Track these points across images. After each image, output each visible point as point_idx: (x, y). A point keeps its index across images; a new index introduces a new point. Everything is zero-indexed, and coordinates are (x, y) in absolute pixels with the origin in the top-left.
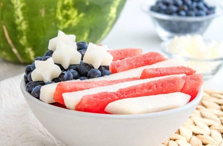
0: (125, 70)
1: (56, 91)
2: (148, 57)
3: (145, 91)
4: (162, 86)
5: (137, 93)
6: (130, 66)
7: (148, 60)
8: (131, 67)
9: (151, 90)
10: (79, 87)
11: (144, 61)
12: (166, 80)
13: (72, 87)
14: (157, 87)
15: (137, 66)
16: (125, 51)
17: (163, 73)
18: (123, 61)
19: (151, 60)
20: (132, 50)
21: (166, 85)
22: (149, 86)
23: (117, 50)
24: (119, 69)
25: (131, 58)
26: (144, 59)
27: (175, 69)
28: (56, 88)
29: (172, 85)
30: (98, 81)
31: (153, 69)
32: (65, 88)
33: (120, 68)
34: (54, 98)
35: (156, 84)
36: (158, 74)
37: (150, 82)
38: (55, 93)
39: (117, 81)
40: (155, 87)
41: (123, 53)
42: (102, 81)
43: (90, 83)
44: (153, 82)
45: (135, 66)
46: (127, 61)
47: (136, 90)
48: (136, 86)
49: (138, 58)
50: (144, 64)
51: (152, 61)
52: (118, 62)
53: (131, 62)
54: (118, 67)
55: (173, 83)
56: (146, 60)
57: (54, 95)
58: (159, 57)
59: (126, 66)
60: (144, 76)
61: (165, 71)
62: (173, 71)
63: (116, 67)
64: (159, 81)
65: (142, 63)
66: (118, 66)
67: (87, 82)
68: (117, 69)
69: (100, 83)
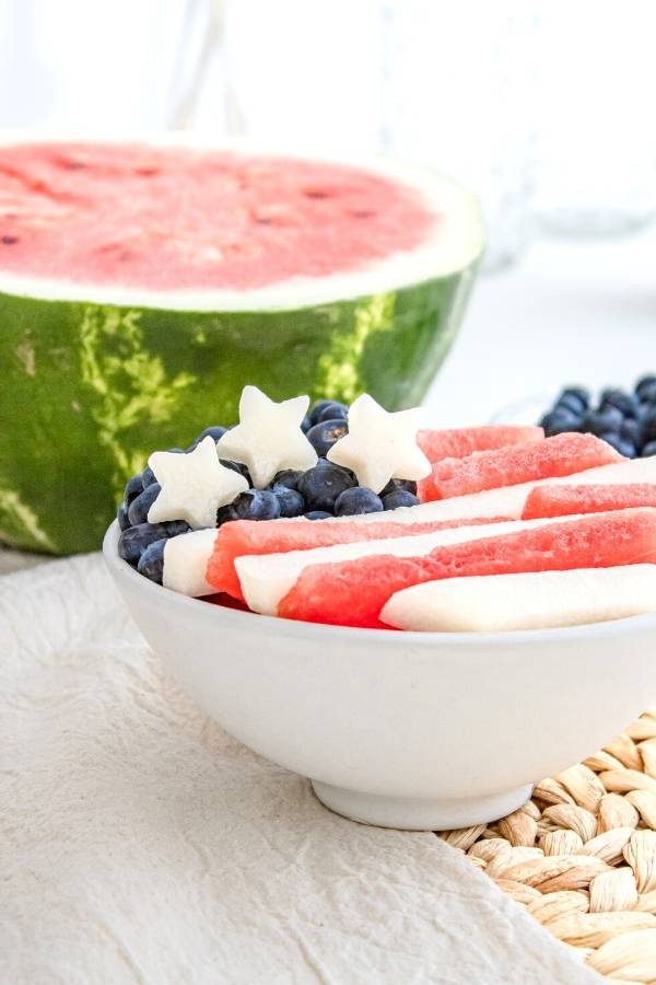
0: (468, 489)
1: (216, 550)
2: (555, 449)
3: (529, 554)
4: (589, 539)
5: (499, 562)
6: (490, 477)
7: (555, 458)
8: (492, 482)
9: (548, 554)
10: (296, 537)
11: (541, 464)
12: (605, 522)
13: (269, 536)
14: (570, 543)
15: (514, 480)
16: (478, 434)
17: (599, 501)
18: (466, 463)
19: (564, 460)
20: (504, 431)
21: (603, 537)
22: (544, 542)
23: (450, 431)
24: (447, 486)
25: (495, 453)
26: (537, 458)
27: (645, 491)
28: (216, 542)
29: (627, 537)
30: (367, 525)
31: (566, 488)
32: (247, 542)
33: (451, 482)
34: (208, 577)
35: (570, 534)
36: (582, 504)
37: (550, 526)
38: (212, 557)
39: (435, 525)
40: (562, 542)
41: (471, 439)
42: (381, 524)
43: (336, 527)
44: (559, 527)
45: (505, 481)
46: (480, 460)
47: (494, 552)
48: (495, 537)
49: (520, 451)
50: (540, 474)
51: (567, 464)
52: (449, 466)
53: (495, 466)
54: (444, 479)
55: (629, 530)
56: (546, 459)
57: (209, 567)
58: (592, 451)
59: (473, 475)
60: (534, 509)
61: (608, 496)
62: (638, 498)
63: (436, 482)
64: (582, 525)
65: (534, 468)
66: (446, 477)
67: (328, 525)
68: (442, 487)
69: (371, 529)
